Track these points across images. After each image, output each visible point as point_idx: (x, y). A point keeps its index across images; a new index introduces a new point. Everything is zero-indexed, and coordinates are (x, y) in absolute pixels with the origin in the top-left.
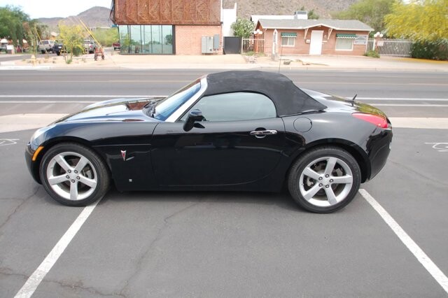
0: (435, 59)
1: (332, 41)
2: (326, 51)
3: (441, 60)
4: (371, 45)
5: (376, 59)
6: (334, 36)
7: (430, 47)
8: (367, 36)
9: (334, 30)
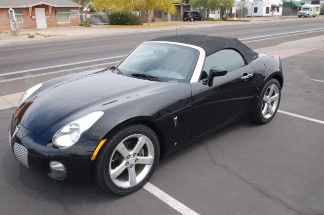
0: (127, 25)
1: (53, 16)
2: (50, 25)
3: (131, 25)
4: (82, 17)
5: (89, 28)
6: (54, 12)
7: (122, 16)
8: (78, 11)
9: (53, 7)
